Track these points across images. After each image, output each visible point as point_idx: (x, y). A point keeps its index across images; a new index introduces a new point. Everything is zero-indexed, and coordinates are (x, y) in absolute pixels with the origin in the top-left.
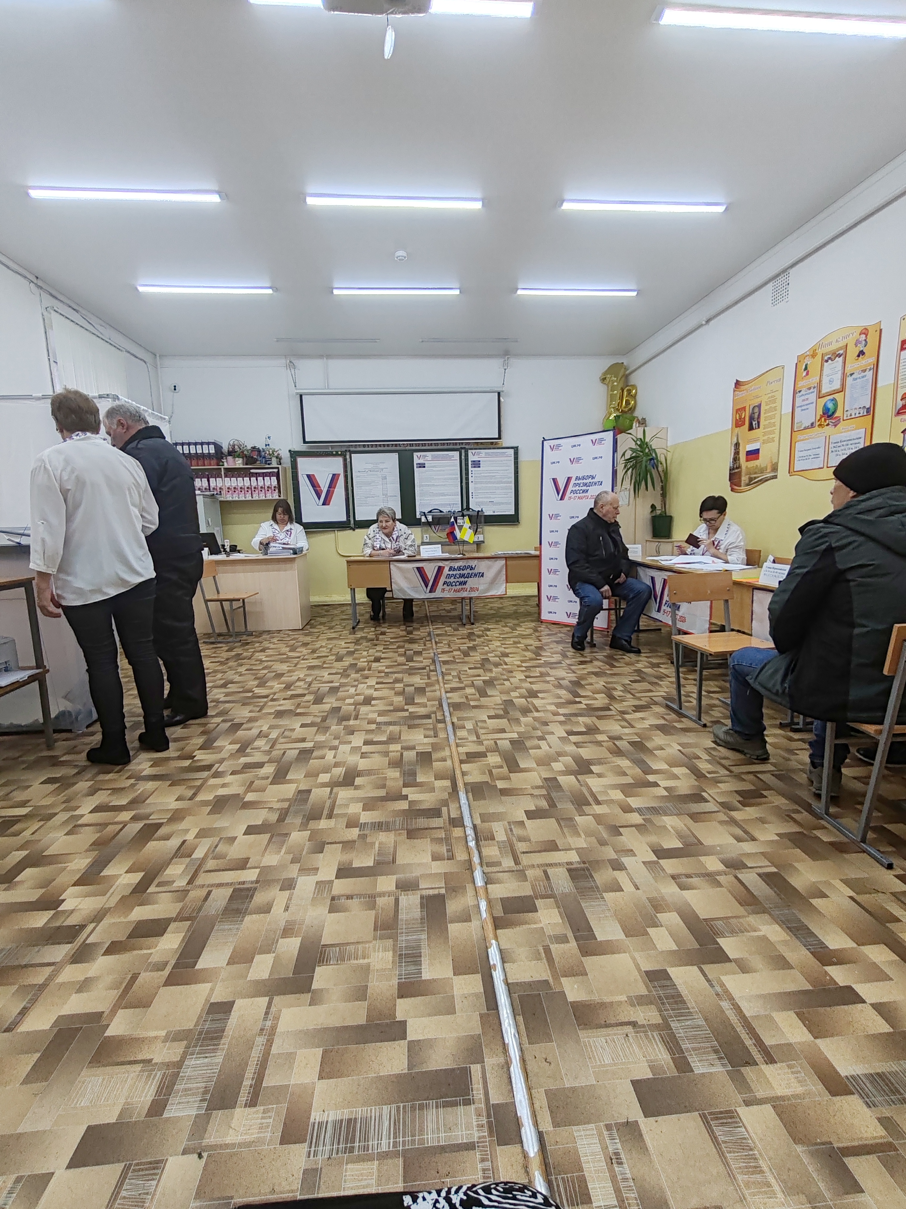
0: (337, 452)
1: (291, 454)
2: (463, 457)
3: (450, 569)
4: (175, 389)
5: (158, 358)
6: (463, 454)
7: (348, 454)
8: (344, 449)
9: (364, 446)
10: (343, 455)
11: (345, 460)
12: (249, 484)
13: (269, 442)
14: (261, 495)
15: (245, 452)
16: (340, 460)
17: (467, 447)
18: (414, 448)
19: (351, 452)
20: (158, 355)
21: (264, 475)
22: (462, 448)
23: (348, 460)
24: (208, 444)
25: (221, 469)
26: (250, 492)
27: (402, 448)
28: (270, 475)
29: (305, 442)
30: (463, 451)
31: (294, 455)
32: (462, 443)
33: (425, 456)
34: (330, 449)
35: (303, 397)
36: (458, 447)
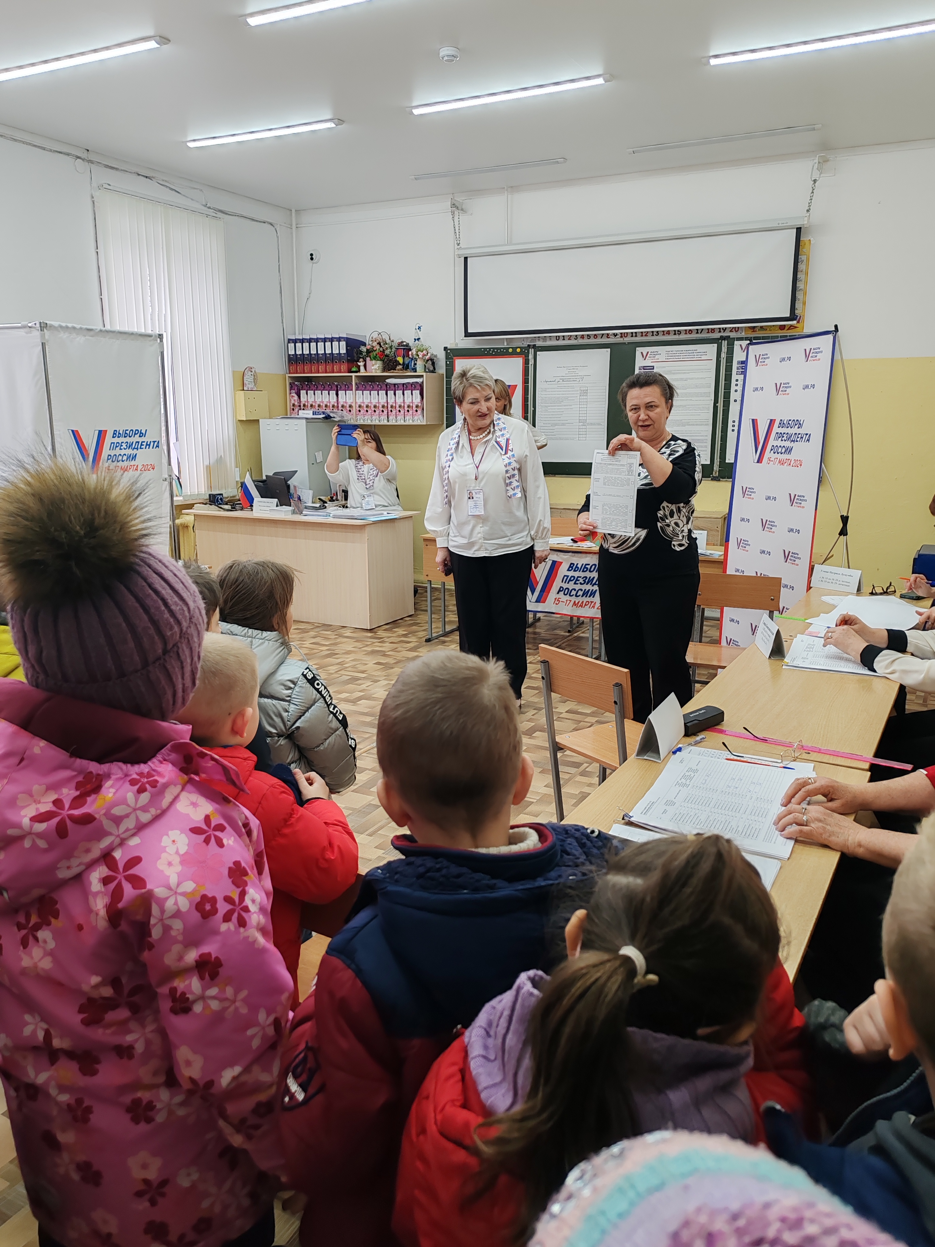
0: (514, 349)
1: (447, 353)
2: (723, 355)
3: (571, 567)
4: (312, 259)
5: (293, 214)
6: (724, 349)
7: (532, 351)
8: (525, 344)
9: (558, 338)
10: (524, 353)
11: (526, 362)
12: (385, 400)
13: (421, 334)
14: (399, 418)
15: (387, 352)
16: (519, 362)
17: (733, 335)
18: (639, 339)
19: (537, 349)
20: (293, 211)
21: (404, 387)
22: (723, 338)
23: (531, 362)
24: (339, 339)
25: (352, 376)
26: (385, 412)
27: (618, 340)
28: (412, 387)
29: (467, 334)
30: (725, 343)
31: (452, 354)
32: (725, 329)
33: (656, 353)
34: (505, 345)
35: (469, 259)
36: (717, 335)
